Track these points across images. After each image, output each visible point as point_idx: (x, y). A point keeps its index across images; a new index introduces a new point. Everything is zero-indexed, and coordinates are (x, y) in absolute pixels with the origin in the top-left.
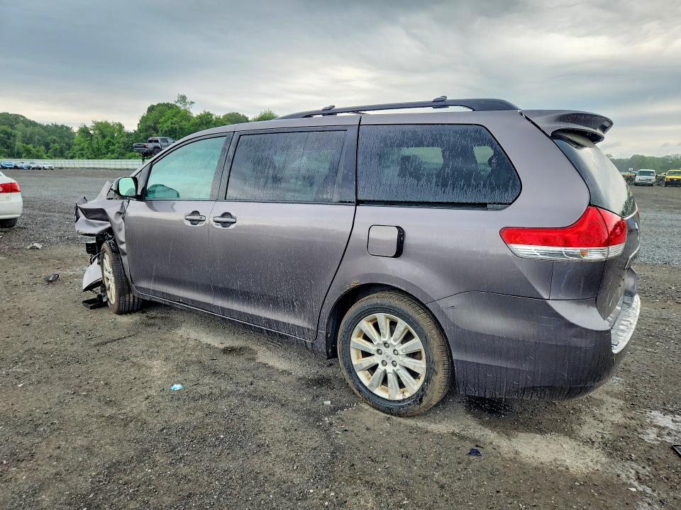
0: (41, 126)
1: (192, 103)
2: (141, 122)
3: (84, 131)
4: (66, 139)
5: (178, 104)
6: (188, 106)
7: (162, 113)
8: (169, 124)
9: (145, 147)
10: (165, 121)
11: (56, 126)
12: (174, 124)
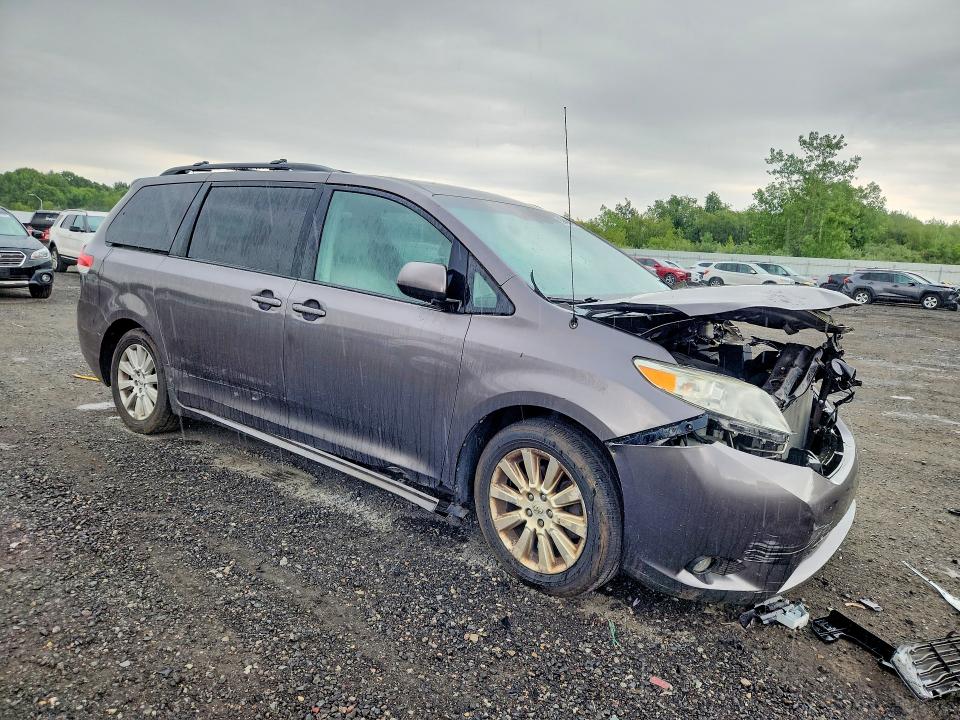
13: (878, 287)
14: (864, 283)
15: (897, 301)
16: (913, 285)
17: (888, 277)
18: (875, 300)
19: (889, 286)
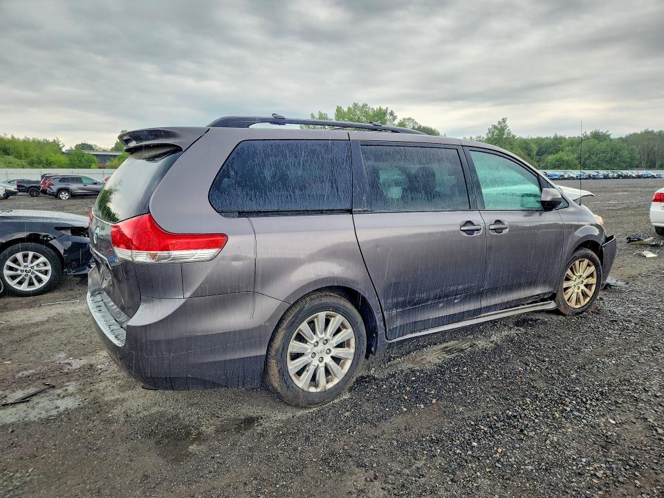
13: (74, 187)
14: (63, 185)
15: (87, 195)
16: (95, 184)
17: (78, 180)
18: (74, 196)
19: (81, 186)
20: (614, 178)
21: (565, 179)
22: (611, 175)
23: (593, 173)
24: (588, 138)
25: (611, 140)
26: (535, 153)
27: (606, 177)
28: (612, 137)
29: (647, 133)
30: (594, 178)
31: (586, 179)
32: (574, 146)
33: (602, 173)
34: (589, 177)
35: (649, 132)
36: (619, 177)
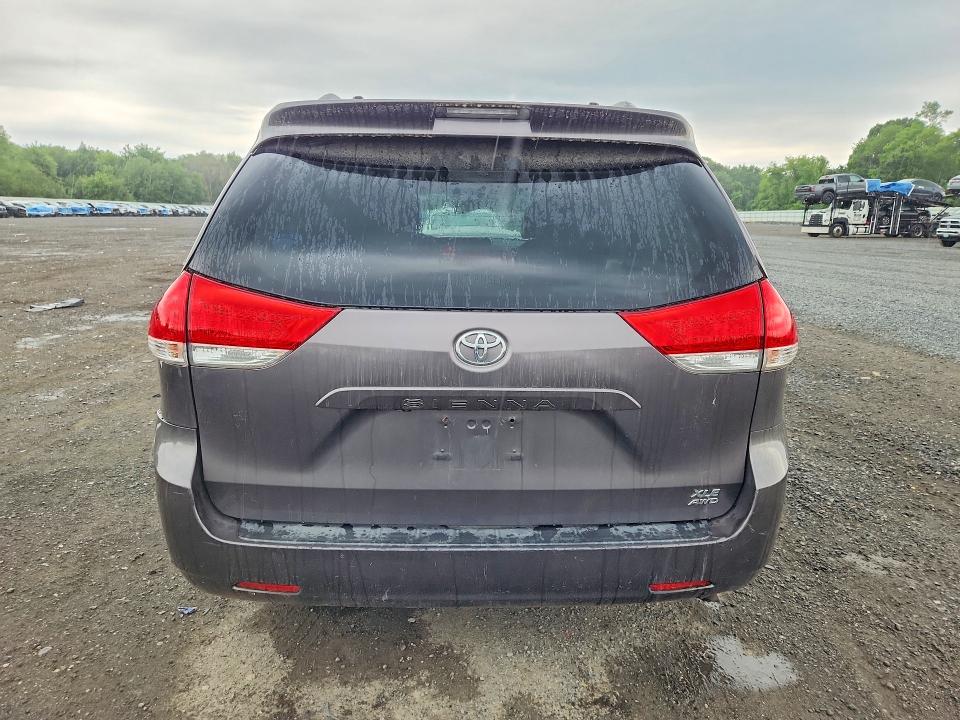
0: (725, 169)
1: (948, 113)
2: (855, 152)
3: (776, 173)
4: (753, 184)
5: (922, 119)
6: (939, 119)
7: (891, 136)
8: (897, 152)
9: (810, 190)
10: (894, 149)
11: (744, 168)
12: (907, 151)
20: (185, 215)
21: (121, 215)
22: (180, 211)
23: (157, 207)
24: (134, 156)
25: (166, 161)
26: (55, 173)
27: (175, 214)
28: (166, 156)
29: (204, 156)
30: (161, 214)
31: (150, 215)
32: (116, 166)
33: (169, 208)
34: (154, 214)
35: (206, 155)
36: (191, 213)
